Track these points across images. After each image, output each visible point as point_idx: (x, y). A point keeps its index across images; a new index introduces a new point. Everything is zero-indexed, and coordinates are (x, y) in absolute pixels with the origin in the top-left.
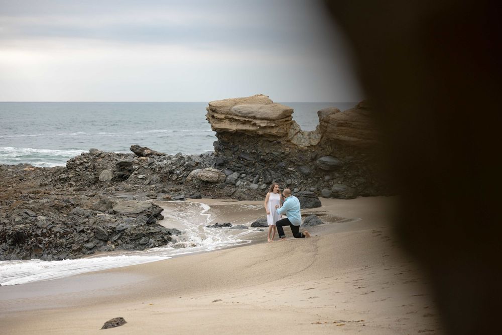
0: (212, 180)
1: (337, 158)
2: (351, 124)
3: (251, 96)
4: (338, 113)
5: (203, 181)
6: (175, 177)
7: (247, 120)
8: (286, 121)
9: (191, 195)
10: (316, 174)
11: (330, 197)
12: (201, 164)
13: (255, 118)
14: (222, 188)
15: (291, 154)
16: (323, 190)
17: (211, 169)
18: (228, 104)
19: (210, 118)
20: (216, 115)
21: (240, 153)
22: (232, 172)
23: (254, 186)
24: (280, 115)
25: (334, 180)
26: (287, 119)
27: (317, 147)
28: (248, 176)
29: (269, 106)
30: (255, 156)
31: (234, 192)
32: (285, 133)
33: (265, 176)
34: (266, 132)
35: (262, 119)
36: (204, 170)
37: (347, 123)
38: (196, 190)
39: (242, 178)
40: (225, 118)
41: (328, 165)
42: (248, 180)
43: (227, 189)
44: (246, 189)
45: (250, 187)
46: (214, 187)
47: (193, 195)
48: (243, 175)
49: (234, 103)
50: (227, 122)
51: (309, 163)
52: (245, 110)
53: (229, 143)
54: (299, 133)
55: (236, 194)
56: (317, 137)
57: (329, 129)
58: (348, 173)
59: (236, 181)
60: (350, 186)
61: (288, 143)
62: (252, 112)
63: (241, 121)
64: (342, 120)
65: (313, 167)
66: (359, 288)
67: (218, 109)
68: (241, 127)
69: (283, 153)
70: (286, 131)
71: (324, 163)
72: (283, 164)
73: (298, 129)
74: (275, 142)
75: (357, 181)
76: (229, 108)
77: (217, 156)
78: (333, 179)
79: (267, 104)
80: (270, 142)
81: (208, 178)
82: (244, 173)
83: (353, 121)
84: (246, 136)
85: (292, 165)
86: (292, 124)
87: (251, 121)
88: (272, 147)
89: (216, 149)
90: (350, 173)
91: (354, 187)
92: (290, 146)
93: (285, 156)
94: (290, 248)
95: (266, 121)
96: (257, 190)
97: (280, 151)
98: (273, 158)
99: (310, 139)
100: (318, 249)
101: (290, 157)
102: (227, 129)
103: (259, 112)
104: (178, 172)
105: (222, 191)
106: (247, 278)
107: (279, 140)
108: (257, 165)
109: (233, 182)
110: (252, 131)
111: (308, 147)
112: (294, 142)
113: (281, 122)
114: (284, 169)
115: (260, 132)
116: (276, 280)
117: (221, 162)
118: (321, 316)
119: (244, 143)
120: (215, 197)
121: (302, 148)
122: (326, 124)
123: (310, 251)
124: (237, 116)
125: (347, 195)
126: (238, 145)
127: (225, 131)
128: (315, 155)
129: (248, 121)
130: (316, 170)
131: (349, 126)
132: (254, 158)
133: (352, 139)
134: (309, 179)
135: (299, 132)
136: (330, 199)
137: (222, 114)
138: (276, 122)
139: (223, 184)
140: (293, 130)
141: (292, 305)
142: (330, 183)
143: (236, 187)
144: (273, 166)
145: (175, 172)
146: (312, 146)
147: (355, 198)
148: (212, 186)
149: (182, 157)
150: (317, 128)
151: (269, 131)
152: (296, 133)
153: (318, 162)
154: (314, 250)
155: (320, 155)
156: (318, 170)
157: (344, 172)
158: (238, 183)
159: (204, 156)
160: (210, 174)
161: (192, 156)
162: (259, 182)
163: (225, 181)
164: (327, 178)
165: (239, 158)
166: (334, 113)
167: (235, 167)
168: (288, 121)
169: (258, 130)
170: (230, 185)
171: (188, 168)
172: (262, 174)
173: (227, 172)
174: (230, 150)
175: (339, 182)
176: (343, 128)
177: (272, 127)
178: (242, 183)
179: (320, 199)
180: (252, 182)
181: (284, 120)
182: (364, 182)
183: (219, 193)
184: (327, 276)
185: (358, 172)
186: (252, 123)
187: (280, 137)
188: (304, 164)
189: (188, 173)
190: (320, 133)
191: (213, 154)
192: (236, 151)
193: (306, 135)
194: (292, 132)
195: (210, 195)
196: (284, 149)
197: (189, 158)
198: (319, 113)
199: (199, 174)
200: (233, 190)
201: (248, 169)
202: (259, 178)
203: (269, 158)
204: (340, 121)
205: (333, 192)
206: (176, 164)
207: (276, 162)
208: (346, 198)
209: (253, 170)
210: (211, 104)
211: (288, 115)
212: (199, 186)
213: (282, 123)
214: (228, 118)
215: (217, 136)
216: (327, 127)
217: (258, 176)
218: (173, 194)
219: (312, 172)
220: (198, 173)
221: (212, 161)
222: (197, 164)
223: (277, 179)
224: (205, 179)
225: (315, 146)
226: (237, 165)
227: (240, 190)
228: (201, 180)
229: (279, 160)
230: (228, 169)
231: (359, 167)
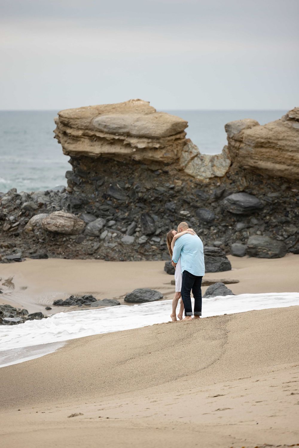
0: (64, 230)
1: (254, 195)
2: (276, 144)
3: (123, 101)
4: (257, 128)
5: (50, 232)
6: (6, 226)
7: (117, 138)
8: (177, 139)
9: (31, 253)
10: (222, 220)
11: (244, 255)
12: (46, 205)
13: (129, 135)
14: (79, 242)
15: (185, 189)
16: (233, 245)
17: (62, 213)
18: (88, 114)
19: (60, 135)
20: (69, 131)
21: (107, 188)
22: (96, 218)
23: (128, 239)
24: (167, 130)
25: (251, 229)
26: (178, 136)
27: (224, 179)
28: (119, 223)
29: (150, 116)
30: (130, 193)
31: (99, 248)
32: (175, 157)
33: (145, 224)
34: (145, 157)
35: (140, 137)
36: (51, 215)
37: (269, 142)
38: (39, 246)
39: (110, 227)
40: (84, 135)
41: (241, 206)
42: (119, 230)
43: (86, 244)
44: (116, 244)
45: (123, 240)
46: (67, 240)
47: (35, 252)
48: (112, 223)
49: (97, 112)
50: (87, 141)
51: (213, 204)
52: (114, 124)
53: (89, 173)
54: (196, 158)
55: (100, 252)
56: (224, 164)
57: (242, 152)
58: (272, 218)
59: (101, 231)
60: (275, 238)
61: (180, 173)
62: (125, 127)
63: (107, 140)
64: (262, 138)
65: (218, 209)
66: (292, 394)
67: (72, 122)
68: (107, 149)
69: (172, 189)
70: (177, 155)
71: (235, 203)
72: (172, 205)
73: (195, 152)
74: (160, 171)
75: (285, 231)
76: (89, 120)
77: (70, 193)
78: (248, 228)
79: (147, 114)
80: (153, 171)
81: (58, 227)
82: (112, 220)
83: (279, 140)
84: (115, 162)
85: (186, 206)
86: (185, 144)
87: (123, 140)
88: (155, 179)
89: (69, 182)
90: (275, 218)
91: (281, 240)
92: (182, 178)
93: (175, 193)
94: (186, 333)
95: (146, 140)
96: (133, 244)
97: (167, 185)
98: (157, 196)
99: (213, 166)
100: (229, 334)
101: (183, 195)
102: (87, 152)
103: (135, 126)
104: (12, 218)
105: (78, 248)
106: (119, 380)
107: (166, 169)
108: (133, 207)
109: (97, 233)
110: (125, 155)
111: (210, 178)
112: (189, 171)
113: (169, 141)
114: (174, 212)
115: (137, 157)
116: (164, 383)
117: (78, 202)
118: (235, 438)
119: (112, 173)
120: (68, 255)
121: (201, 181)
122: (237, 144)
123: (216, 339)
124: (102, 132)
125: (269, 252)
126: (104, 177)
127: (83, 156)
128: (221, 191)
129: (119, 140)
130: (222, 214)
131: (273, 147)
132: (128, 196)
133: (278, 167)
134: (212, 228)
135: (196, 156)
136: (245, 258)
137: (78, 129)
138: (161, 141)
139: (82, 236)
140: (187, 153)
141: (190, 421)
142: (244, 233)
143: (100, 240)
144: (157, 208)
145: (7, 219)
146: (216, 177)
147: (283, 256)
148: (64, 239)
149: (18, 196)
150: (224, 150)
151: (150, 155)
152: (193, 158)
153: (226, 202)
154: (222, 336)
155: (229, 192)
156: (226, 213)
157: (265, 217)
158: (104, 235)
159: (52, 194)
160: (61, 221)
161: (33, 193)
162: (135, 232)
163: (83, 231)
164: (239, 226)
165: (105, 197)
166: (249, 127)
167: (99, 210)
168: (179, 139)
169: (134, 153)
170: (91, 238)
171: (27, 213)
172: (140, 220)
173: (87, 218)
174: (91, 184)
175: (259, 233)
176: (263, 150)
177: (156, 149)
178: (110, 234)
179: (230, 258)
180: (124, 233)
181: (173, 137)
182: (296, 233)
183: (74, 249)
184: (242, 377)
185: (288, 216)
186: (125, 142)
187: (168, 164)
188: (204, 205)
189: (27, 219)
190: (228, 158)
191: (65, 190)
192: (100, 186)
193: (207, 162)
194: (186, 156)
195: (60, 254)
196: (173, 182)
197: (29, 197)
198: (228, 127)
199: (45, 221)
200: (96, 245)
201: (119, 214)
202: (136, 227)
203: (151, 196)
204: (259, 140)
205: (249, 248)
206: (9, 206)
207: (161, 201)
208: (268, 256)
209: (127, 214)
210: (62, 114)
211: (179, 130)
212: (43, 240)
213: (171, 143)
214: (88, 136)
215: (71, 162)
216: (239, 149)
217: (133, 224)
218: (4, 251)
219: (217, 217)
220: (42, 219)
221: (63, 201)
222: (41, 205)
223: (163, 229)
224: (53, 229)
225: (220, 178)
226: (102, 207)
227: (106, 245)
228: (46, 230)
229: (165, 199)
230: (89, 213)
231: (288, 209)
